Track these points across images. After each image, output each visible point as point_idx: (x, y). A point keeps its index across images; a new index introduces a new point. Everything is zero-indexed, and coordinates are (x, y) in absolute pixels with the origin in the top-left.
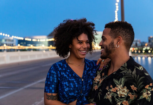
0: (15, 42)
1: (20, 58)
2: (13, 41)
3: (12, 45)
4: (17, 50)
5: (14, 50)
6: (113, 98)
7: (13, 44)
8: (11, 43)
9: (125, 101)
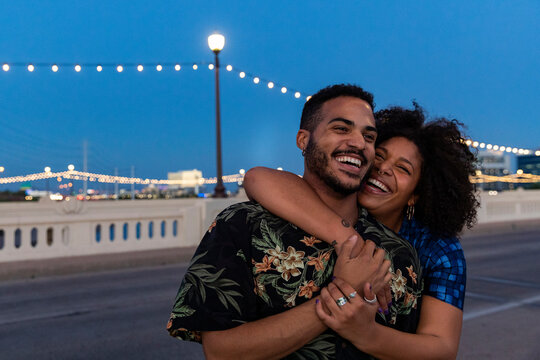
0: (508, 164)
1: (518, 207)
2: (501, 160)
3: (501, 173)
4: (516, 186)
5: (506, 187)
6: (269, 289)
7: (501, 170)
8: (498, 166)
9: (305, 283)
